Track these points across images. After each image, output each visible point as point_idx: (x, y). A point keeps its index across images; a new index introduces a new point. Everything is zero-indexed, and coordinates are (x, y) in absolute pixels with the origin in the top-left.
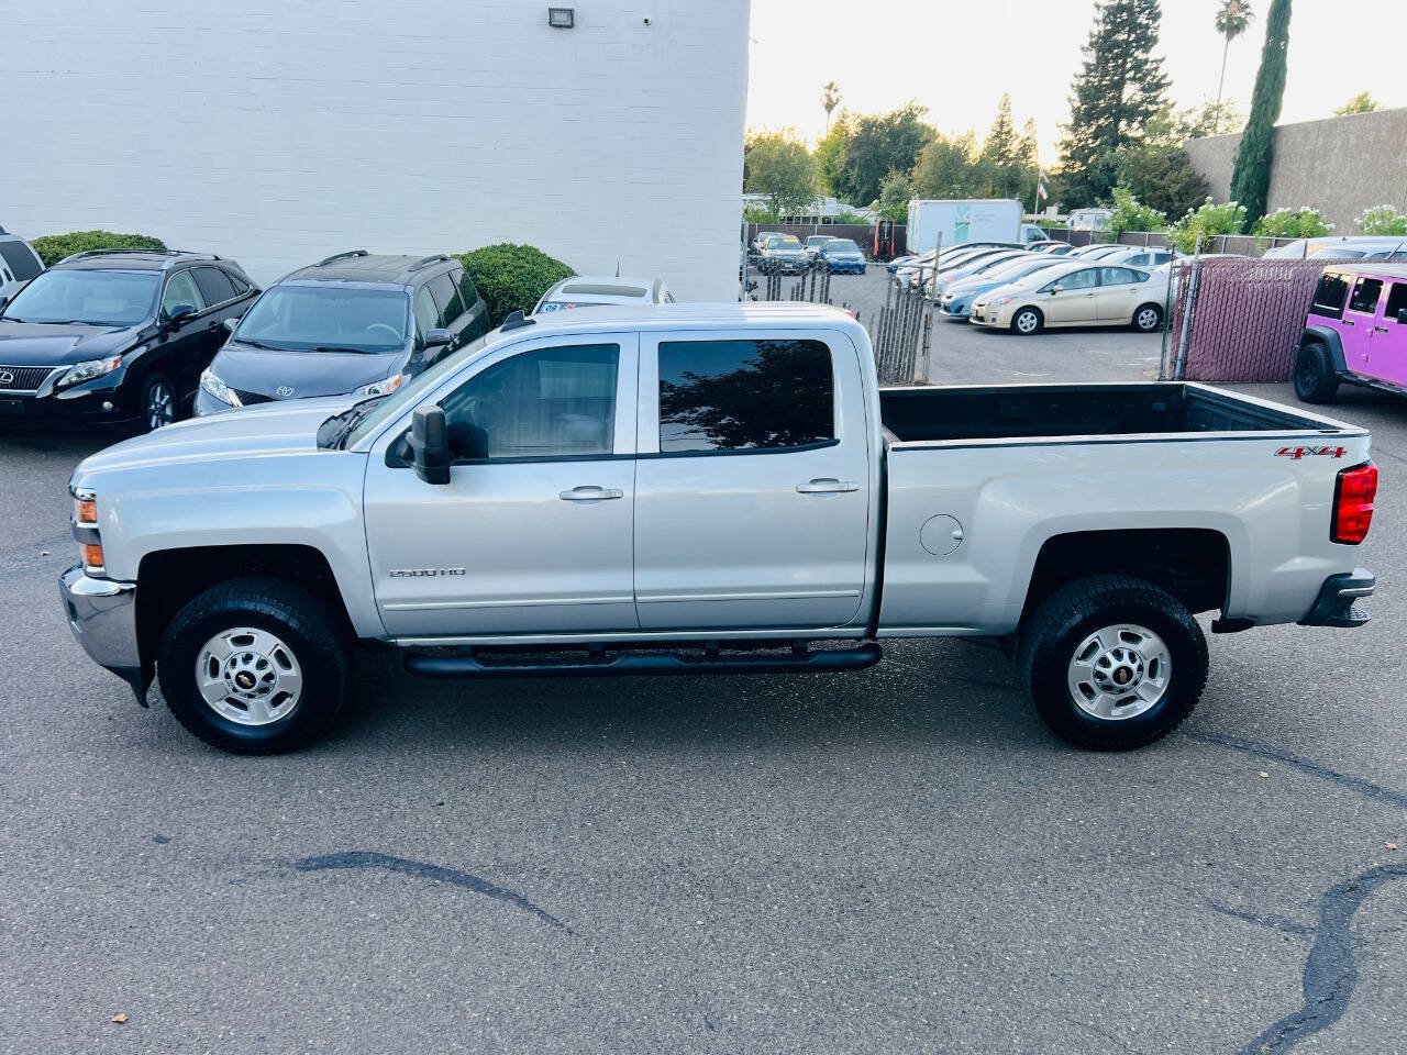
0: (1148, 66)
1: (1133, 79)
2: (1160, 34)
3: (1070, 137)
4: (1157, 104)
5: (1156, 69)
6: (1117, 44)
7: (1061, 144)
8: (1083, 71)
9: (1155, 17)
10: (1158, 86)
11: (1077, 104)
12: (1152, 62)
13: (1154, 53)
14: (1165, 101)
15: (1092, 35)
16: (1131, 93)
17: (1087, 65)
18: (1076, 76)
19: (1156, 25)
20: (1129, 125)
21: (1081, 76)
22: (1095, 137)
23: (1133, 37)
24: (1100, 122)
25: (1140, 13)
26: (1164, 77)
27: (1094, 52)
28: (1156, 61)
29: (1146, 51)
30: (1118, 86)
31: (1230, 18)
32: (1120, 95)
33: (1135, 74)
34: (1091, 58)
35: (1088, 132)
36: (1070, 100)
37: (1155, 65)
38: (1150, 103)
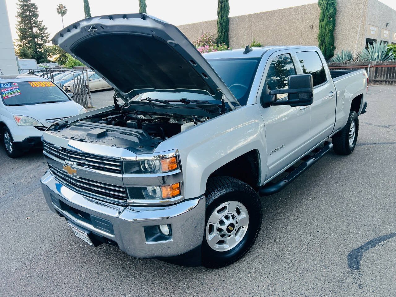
0: (38, 23)
1: (35, 26)
2: (39, 13)
3: (20, 43)
4: (44, 34)
5: (41, 24)
6: (27, 16)
7: (18, 45)
8: (18, 23)
9: (37, 9)
10: (43, 29)
11: (20, 34)
12: (39, 22)
13: (39, 19)
14: (47, 33)
15: (18, 13)
16: (35, 30)
17: (19, 22)
18: (16, 25)
19: (37, 11)
20: (38, 40)
21: (18, 25)
22: (29, 43)
23: (31, 14)
24: (29, 39)
25: (31, 7)
26: (44, 26)
27: (20, 18)
28: (40, 21)
29: (36, 18)
30: (31, 28)
31: (61, 10)
32: (32, 31)
33: (35, 25)
34: (19, 19)
35: (26, 42)
36: (17, 32)
37: (40, 23)
38: (42, 34)
